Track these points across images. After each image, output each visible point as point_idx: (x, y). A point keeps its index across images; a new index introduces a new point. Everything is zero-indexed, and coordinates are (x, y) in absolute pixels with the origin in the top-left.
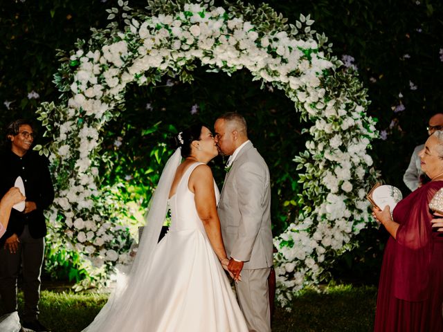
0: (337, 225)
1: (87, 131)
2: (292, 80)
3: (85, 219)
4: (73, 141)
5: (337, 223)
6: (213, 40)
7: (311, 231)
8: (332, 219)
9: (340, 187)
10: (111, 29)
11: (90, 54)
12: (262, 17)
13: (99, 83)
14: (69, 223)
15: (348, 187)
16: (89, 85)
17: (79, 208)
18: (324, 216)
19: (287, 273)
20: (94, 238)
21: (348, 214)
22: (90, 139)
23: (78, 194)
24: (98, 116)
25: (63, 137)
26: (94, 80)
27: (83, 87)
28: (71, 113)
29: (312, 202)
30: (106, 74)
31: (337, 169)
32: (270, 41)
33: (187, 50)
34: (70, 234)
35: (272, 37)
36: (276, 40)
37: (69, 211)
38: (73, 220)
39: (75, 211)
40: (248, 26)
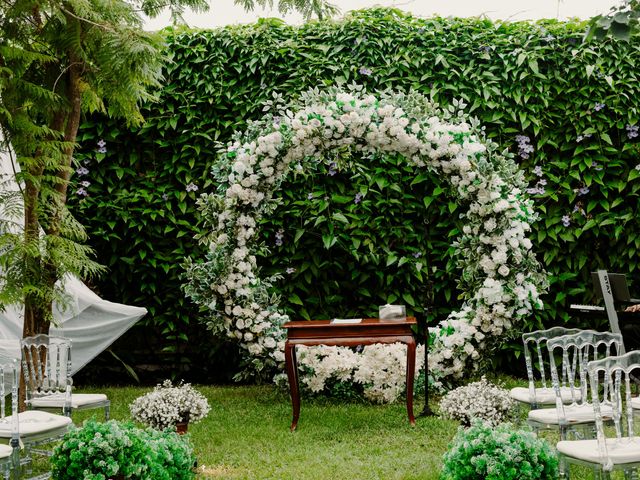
0: (494, 309)
1: (243, 219)
2: (444, 164)
3: (243, 307)
4: (232, 229)
5: (495, 307)
6: (364, 128)
7: (470, 317)
8: (490, 303)
9: (497, 270)
10: (266, 120)
11: (246, 145)
12: (412, 102)
13: (255, 173)
14: (228, 310)
15: (505, 271)
16: (246, 175)
17: (238, 295)
18: (482, 301)
19: (445, 360)
20: (252, 325)
21: (507, 298)
22: (247, 227)
23: (236, 281)
24: (255, 205)
25: (221, 226)
26: (250, 171)
27: (240, 178)
28: (229, 202)
29: (471, 288)
30: (262, 164)
31: (494, 253)
32: (421, 126)
33: (339, 139)
34: (230, 321)
35: (423, 123)
36: (426, 125)
37: (228, 298)
38: (232, 308)
39: (234, 299)
40: (399, 112)
